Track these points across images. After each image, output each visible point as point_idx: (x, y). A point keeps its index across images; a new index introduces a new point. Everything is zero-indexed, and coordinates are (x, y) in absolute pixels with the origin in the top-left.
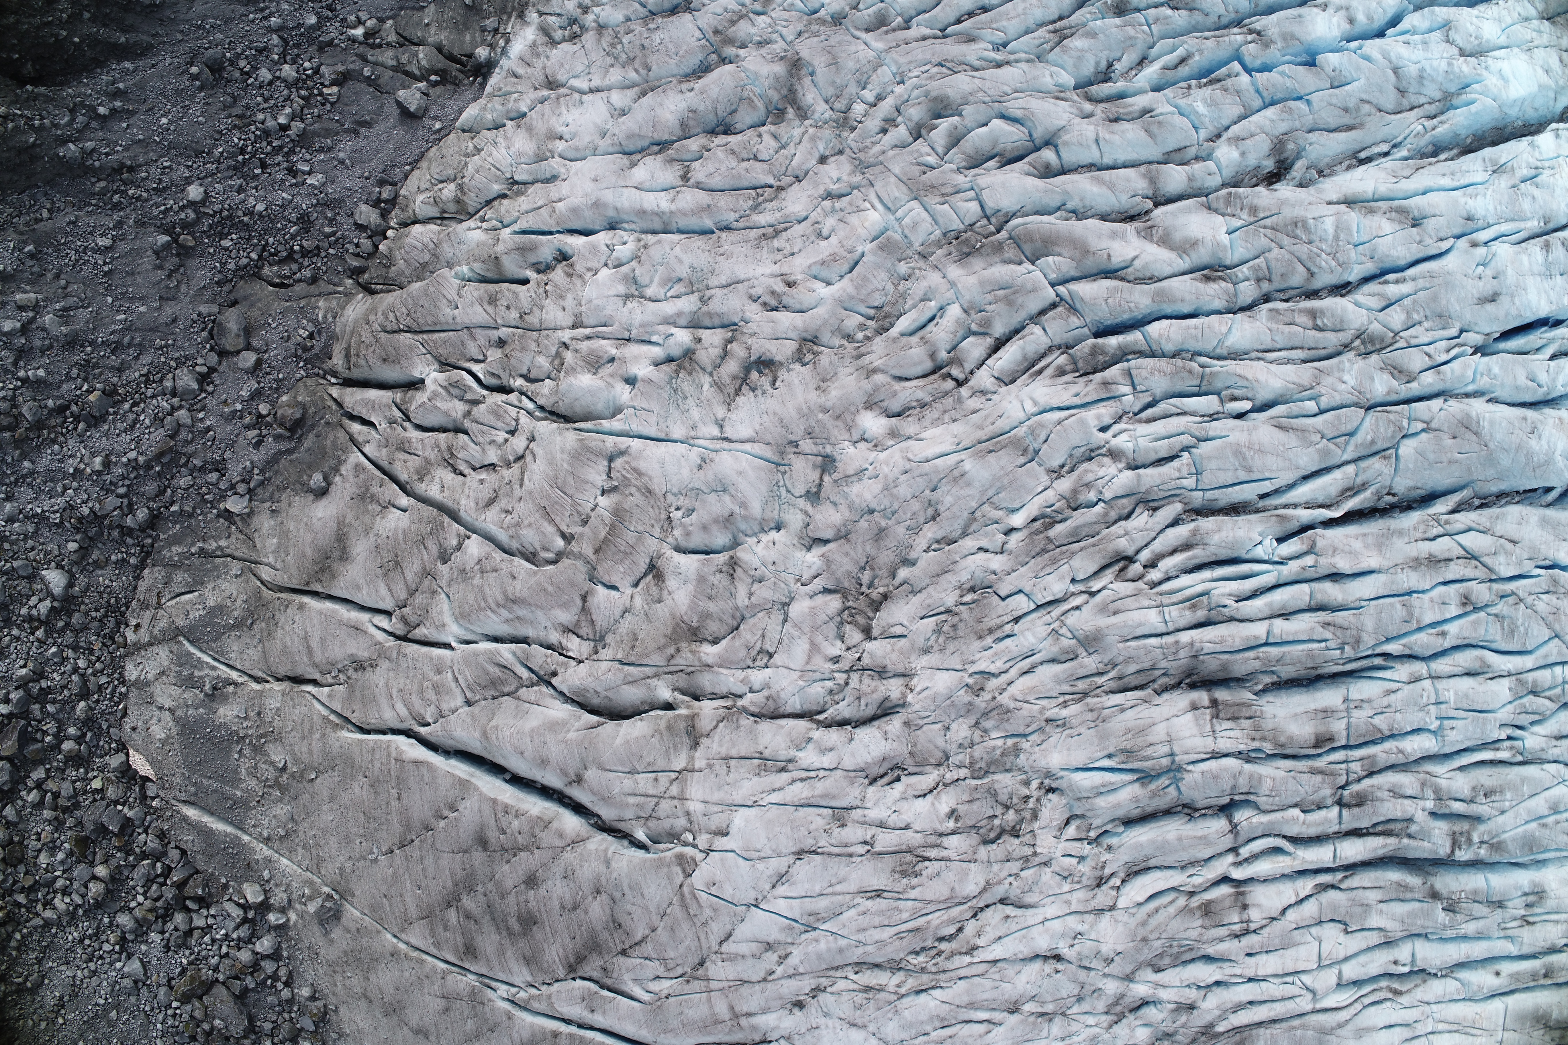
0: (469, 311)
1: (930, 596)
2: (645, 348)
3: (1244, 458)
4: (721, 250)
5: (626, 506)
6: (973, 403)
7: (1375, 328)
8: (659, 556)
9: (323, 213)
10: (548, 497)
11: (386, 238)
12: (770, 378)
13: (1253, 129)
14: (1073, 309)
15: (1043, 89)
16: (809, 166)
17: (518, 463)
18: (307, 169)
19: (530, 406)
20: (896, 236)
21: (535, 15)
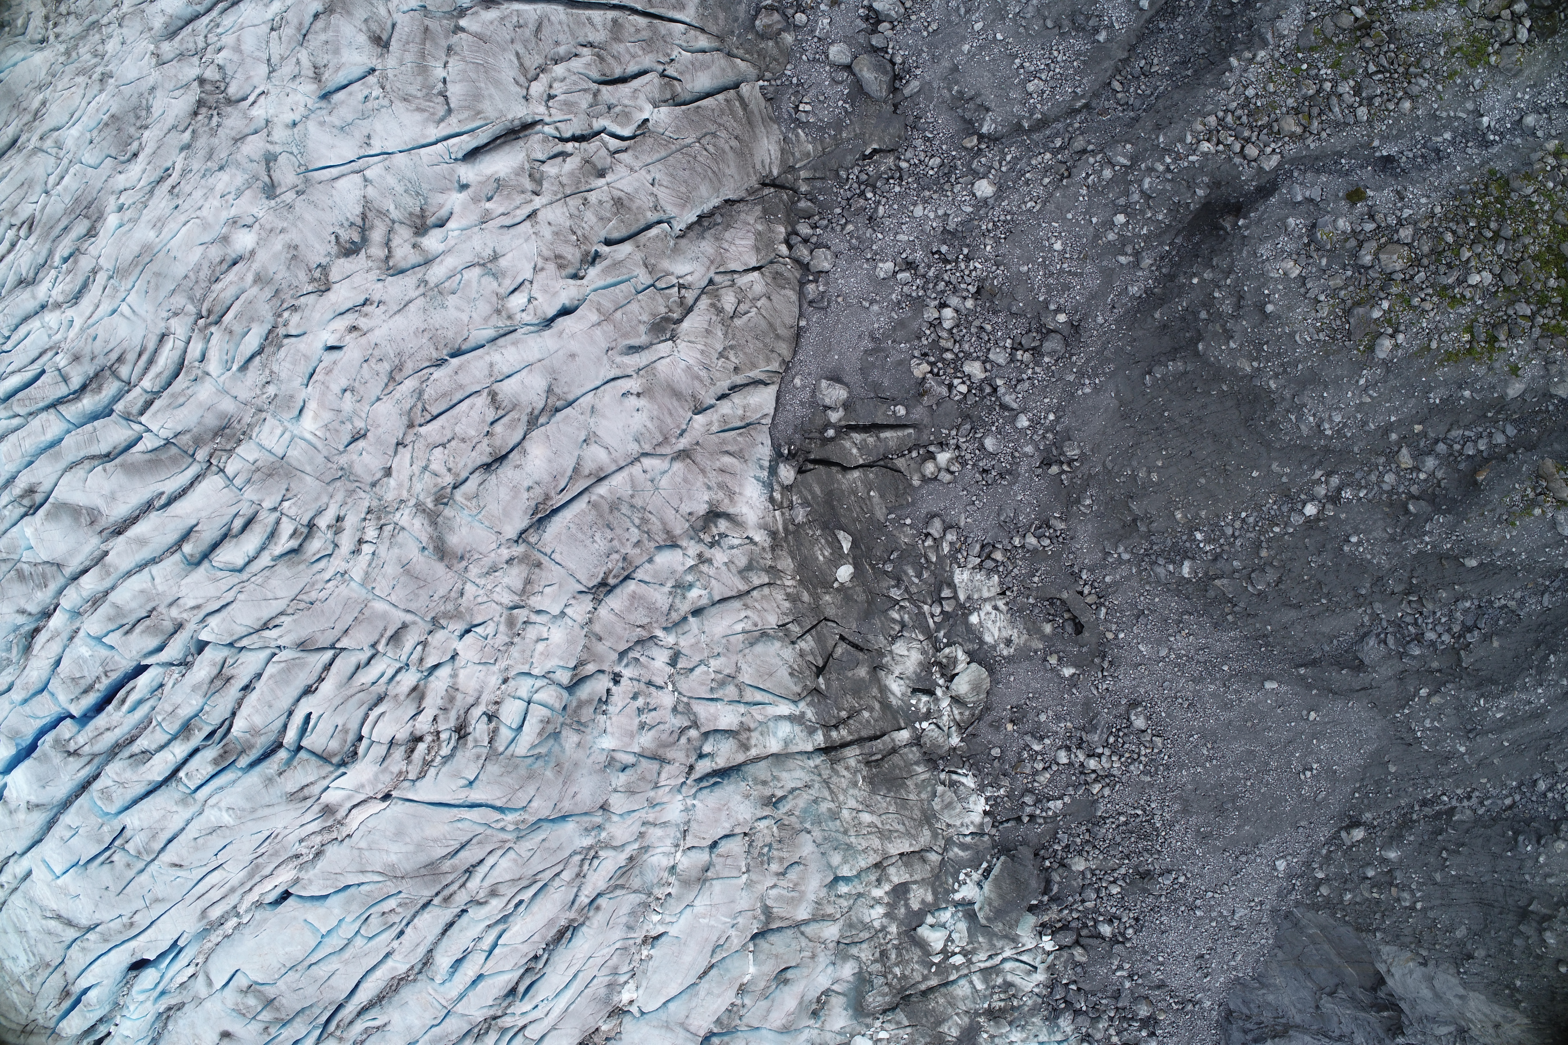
0: (636, 184)
1: (162, 130)
2: (464, 223)
4: (427, 335)
5: (420, 79)
6: (179, 301)
8: (382, 56)
10: (486, 53)
11: (784, 241)
12: (341, 240)
14: (126, 419)
15: (216, 616)
16: (396, 459)
17: (532, 73)
18: (899, 276)
19: (546, 129)
20: (286, 416)
21: (757, 538)
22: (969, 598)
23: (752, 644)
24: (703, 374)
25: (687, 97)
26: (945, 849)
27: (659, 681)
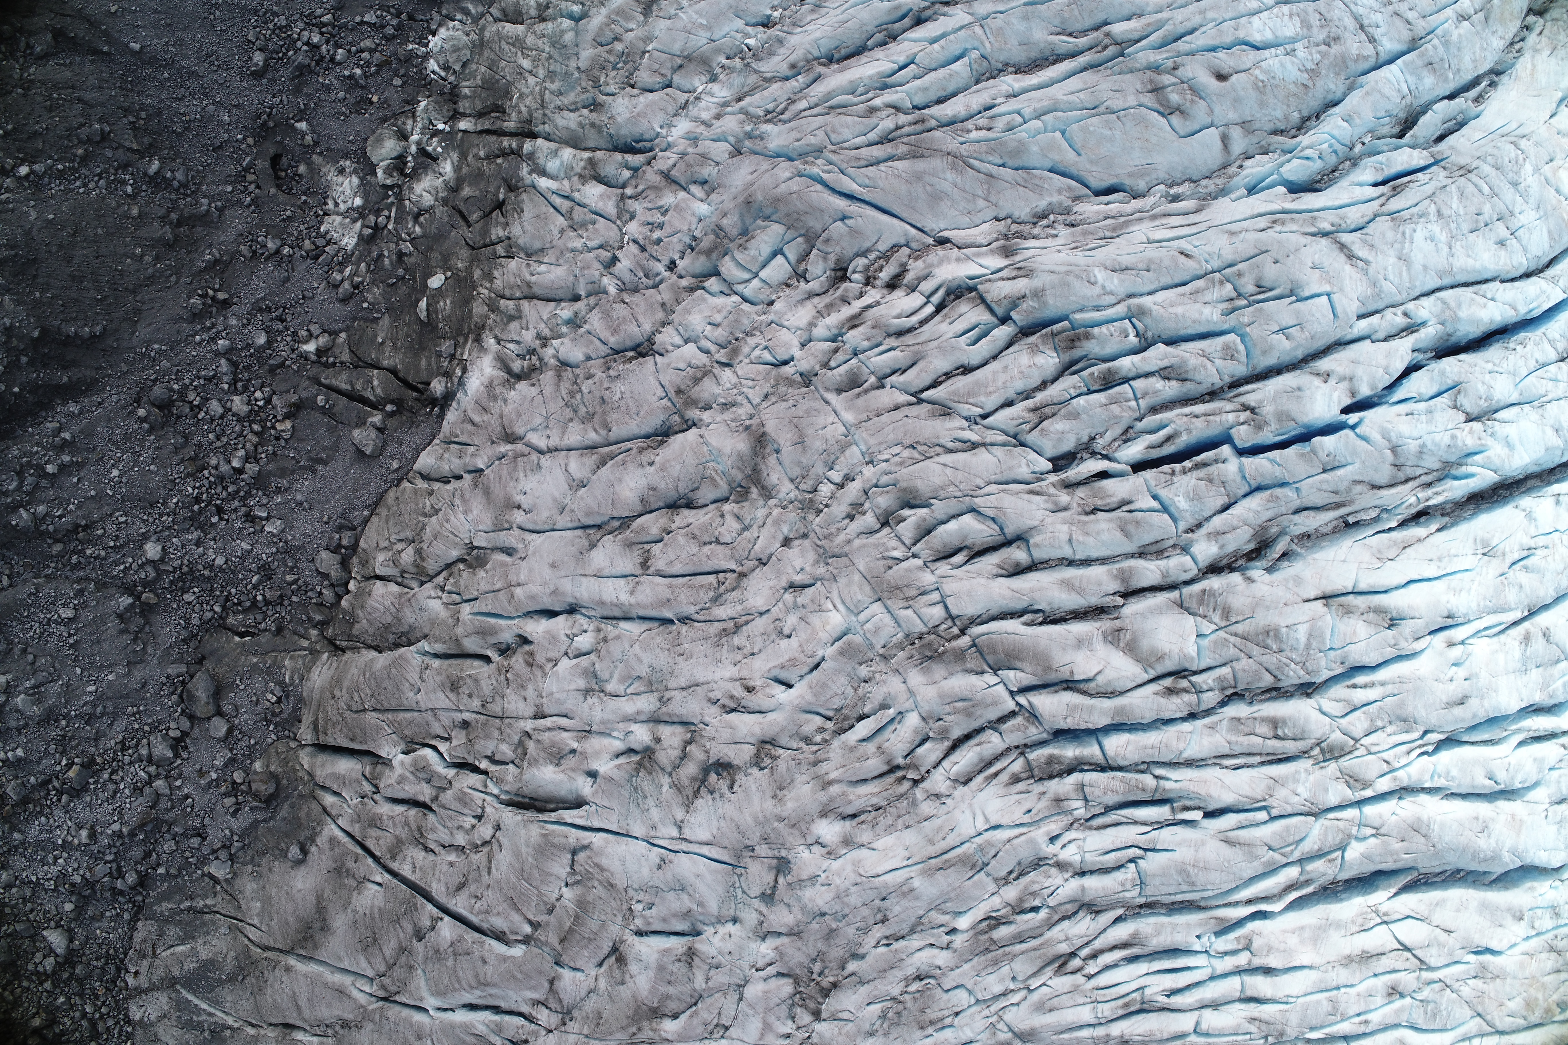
0: (432, 696)
1: (876, 988)
2: (606, 741)
3: (1188, 876)
4: (681, 649)
5: (589, 898)
6: (927, 808)
7: (1336, 737)
8: (622, 942)
9: (284, 560)
10: (515, 888)
11: (348, 592)
12: (728, 782)
13: (1235, 523)
14: (1033, 716)
15: (1019, 478)
16: (772, 550)
17: (486, 850)
18: (265, 515)
19: (496, 791)
20: (858, 639)
21: (492, 341)
22: (354, 221)
23: (542, 250)
24: (457, 502)
25: (367, 760)
26: (483, 15)
27: (633, 248)
